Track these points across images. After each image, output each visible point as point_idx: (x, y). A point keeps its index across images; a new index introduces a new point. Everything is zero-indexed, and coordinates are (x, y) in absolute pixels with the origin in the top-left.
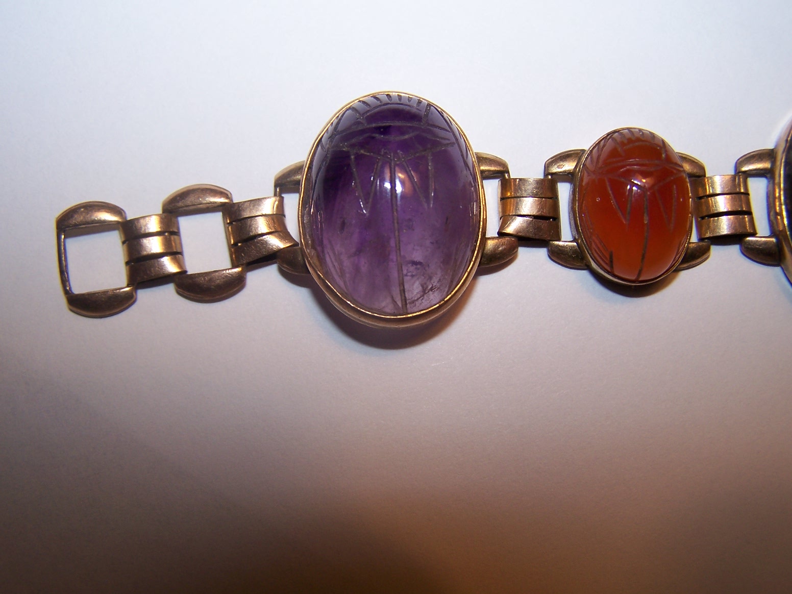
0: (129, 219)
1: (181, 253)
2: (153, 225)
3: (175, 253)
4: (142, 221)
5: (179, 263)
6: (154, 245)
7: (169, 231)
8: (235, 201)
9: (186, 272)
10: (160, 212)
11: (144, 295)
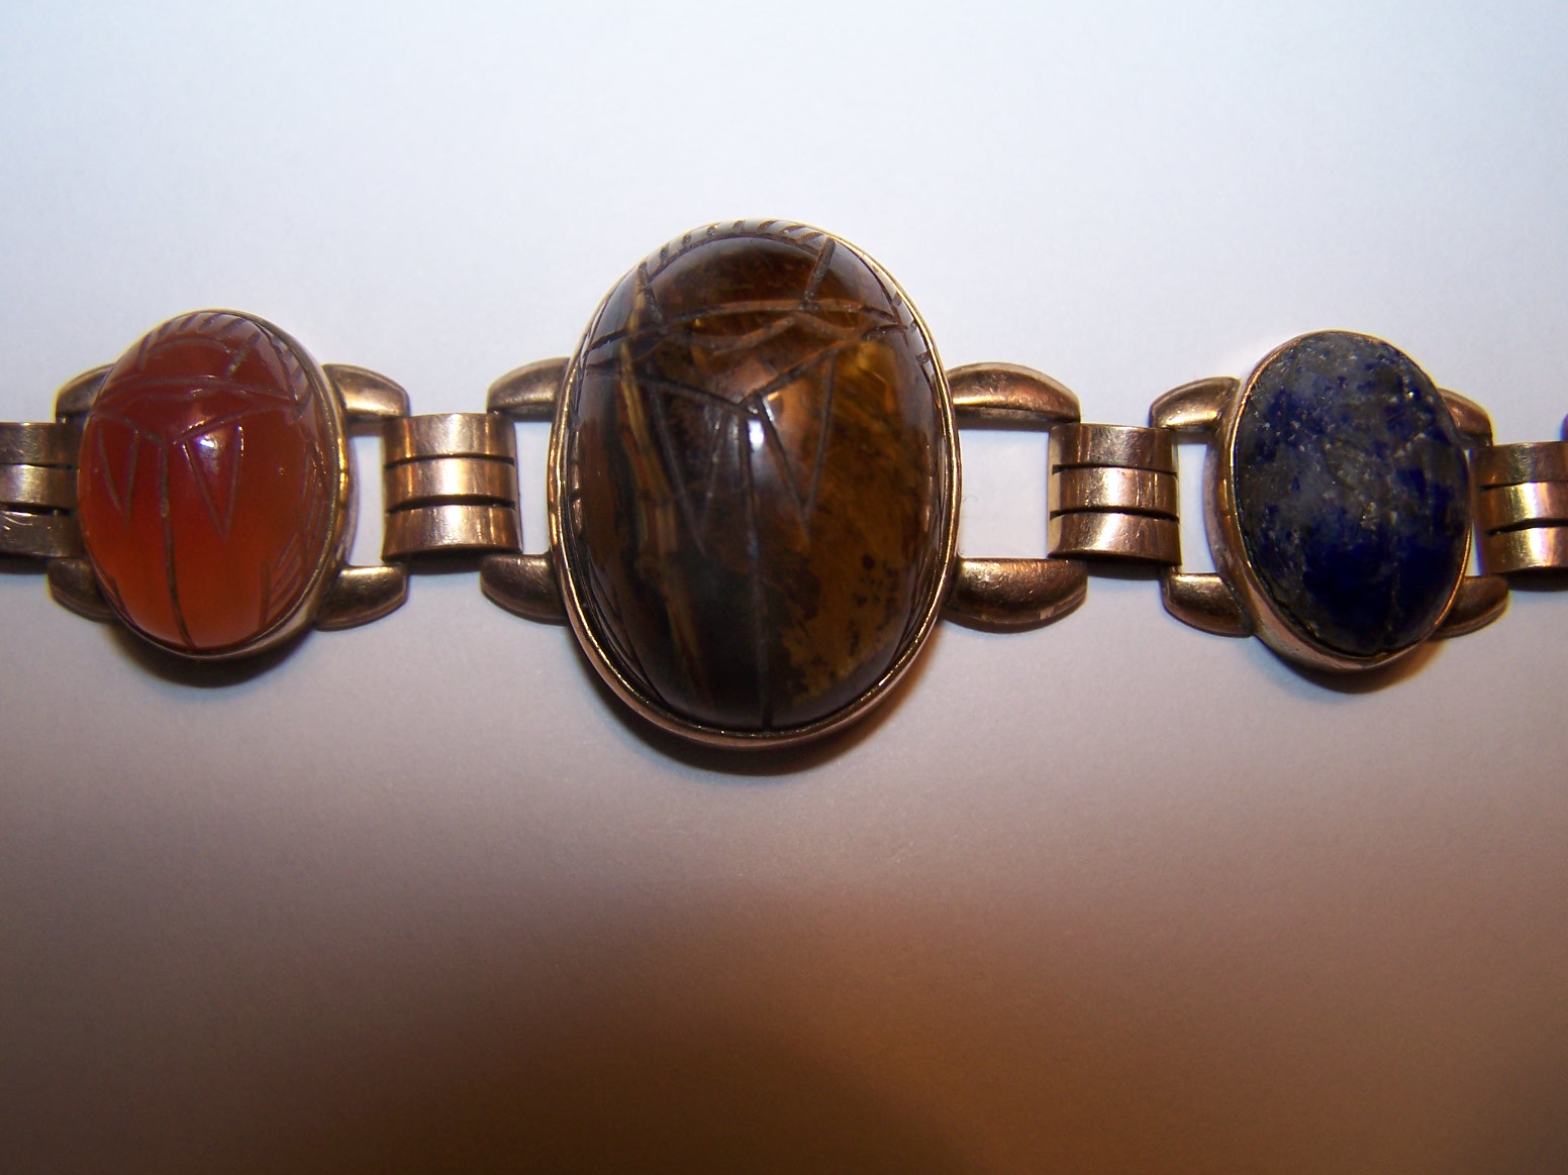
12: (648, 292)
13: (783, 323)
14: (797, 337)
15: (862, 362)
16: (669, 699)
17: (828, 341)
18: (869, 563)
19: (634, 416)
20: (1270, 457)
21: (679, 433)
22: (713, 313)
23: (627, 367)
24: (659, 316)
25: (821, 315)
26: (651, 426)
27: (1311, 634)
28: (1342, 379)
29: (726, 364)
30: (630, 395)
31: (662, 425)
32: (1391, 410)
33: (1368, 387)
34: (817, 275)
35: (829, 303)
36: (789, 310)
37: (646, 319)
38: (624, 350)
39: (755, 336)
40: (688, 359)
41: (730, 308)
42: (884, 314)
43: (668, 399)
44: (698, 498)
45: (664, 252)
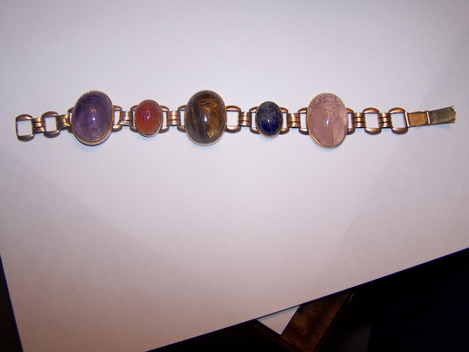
0: (33, 118)
1: (45, 127)
2: (39, 120)
3: (44, 127)
4: (36, 119)
5: (44, 129)
6: (40, 125)
7: (43, 122)
8: (59, 115)
9: (46, 131)
10: (41, 117)
11: (37, 136)
12: (194, 98)
13: (207, 102)
14: (209, 103)
15: (215, 106)
16: (196, 140)
17: (212, 103)
18: (215, 125)
19: (193, 111)
20: (259, 115)
21: (197, 112)
22: (201, 101)
23: (192, 106)
24: (195, 101)
25: (211, 101)
26: (194, 112)
27: (264, 133)
28: (266, 107)
29: (202, 106)
30: (192, 109)
31: (195, 112)
32: (271, 110)
33: (269, 107)
34: (211, 97)
35: (212, 100)
36: (208, 100)
37: (194, 101)
38: (192, 104)
39: (205, 103)
40: (198, 105)
41: (202, 100)
42: (218, 101)
43: (196, 109)
44: (199, 119)
45: (196, 94)
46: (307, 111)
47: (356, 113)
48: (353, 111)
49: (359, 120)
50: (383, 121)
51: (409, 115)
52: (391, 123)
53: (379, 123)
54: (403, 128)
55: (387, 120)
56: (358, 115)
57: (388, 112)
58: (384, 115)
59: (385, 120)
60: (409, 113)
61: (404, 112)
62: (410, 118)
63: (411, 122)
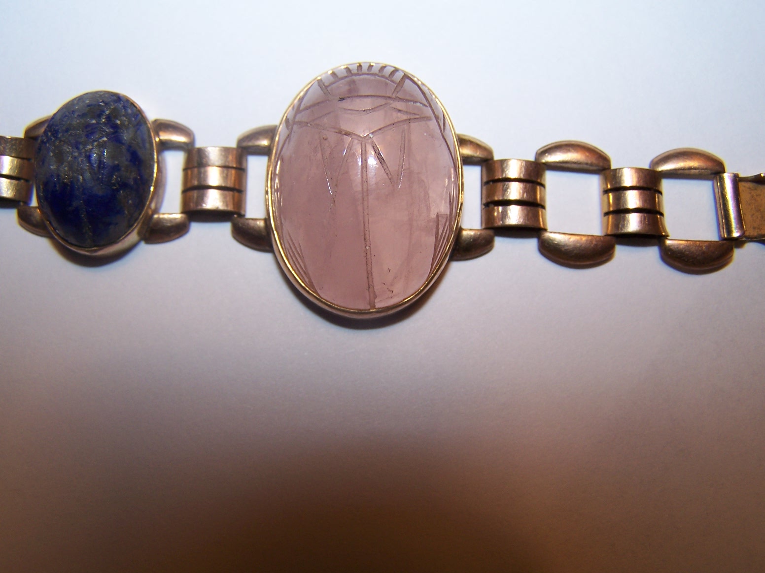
46: (272, 139)
47: (503, 162)
48: (489, 152)
49: (515, 191)
50: (625, 202)
51: (742, 185)
52: (662, 214)
53: (607, 214)
54: (710, 244)
55: (644, 200)
56: (514, 170)
57: (646, 167)
58: (629, 178)
59: (633, 199)
60: (741, 175)
61: (717, 168)
62: (744, 196)
63: (747, 218)
